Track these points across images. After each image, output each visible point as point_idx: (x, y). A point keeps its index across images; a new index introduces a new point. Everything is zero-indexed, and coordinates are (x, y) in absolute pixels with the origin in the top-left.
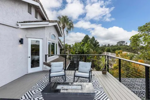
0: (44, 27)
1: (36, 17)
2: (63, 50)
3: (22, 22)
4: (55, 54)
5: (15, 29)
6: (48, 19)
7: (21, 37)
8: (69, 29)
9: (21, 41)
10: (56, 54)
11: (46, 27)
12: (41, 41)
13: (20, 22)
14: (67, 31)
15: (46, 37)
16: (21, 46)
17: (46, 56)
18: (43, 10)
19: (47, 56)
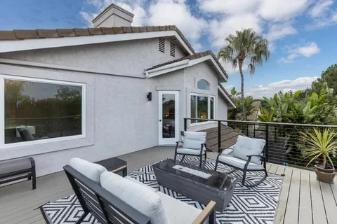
0: (183, 69)
1: (172, 55)
2: (239, 112)
3: (150, 69)
4: (209, 118)
5: (142, 80)
6: (193, 52)
7: (149, 91)
8: (257, 59)
9: (149, 97)
10: (212, 117)
11: (186, 68)
12: (177, 94)
13: (147, 70)
14: (251, 65)
15: (185, 86)
16: (149, 103)
17: (185, 120)
18: (183, 39)
19: (189, 121)
